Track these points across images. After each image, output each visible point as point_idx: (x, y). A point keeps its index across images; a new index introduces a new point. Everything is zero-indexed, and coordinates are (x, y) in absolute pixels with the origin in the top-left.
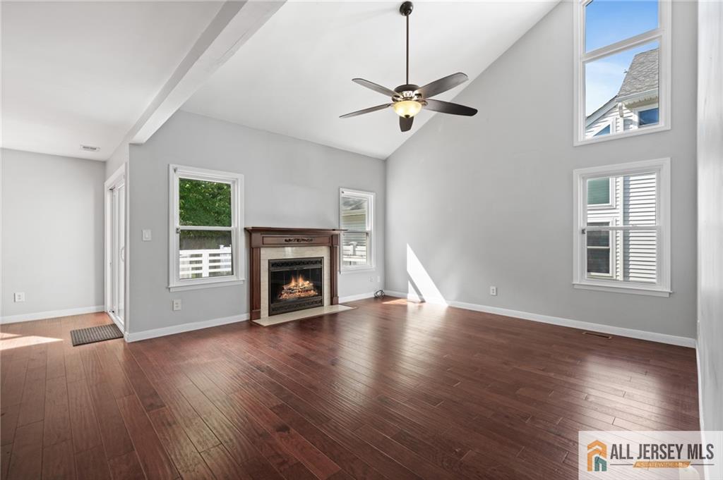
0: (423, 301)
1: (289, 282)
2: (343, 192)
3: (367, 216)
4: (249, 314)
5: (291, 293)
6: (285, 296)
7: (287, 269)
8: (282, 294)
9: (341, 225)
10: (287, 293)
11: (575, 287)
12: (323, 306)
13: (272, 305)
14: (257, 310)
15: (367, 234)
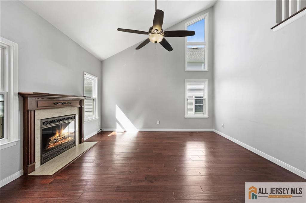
0: (125, 132)
1: (54, 134)
2: (85, 74)
3: (93, 89)
4: (22, 170)
5: (55, 142)
6: (51, 145)
7: (54, 125)
8: (49, 145)
9: (84, 94)
10: (53, 143)
11: (186, 118)
12: (76, 145)
13: (43, 156)
14: (33, 164)
15: (93, 100)
